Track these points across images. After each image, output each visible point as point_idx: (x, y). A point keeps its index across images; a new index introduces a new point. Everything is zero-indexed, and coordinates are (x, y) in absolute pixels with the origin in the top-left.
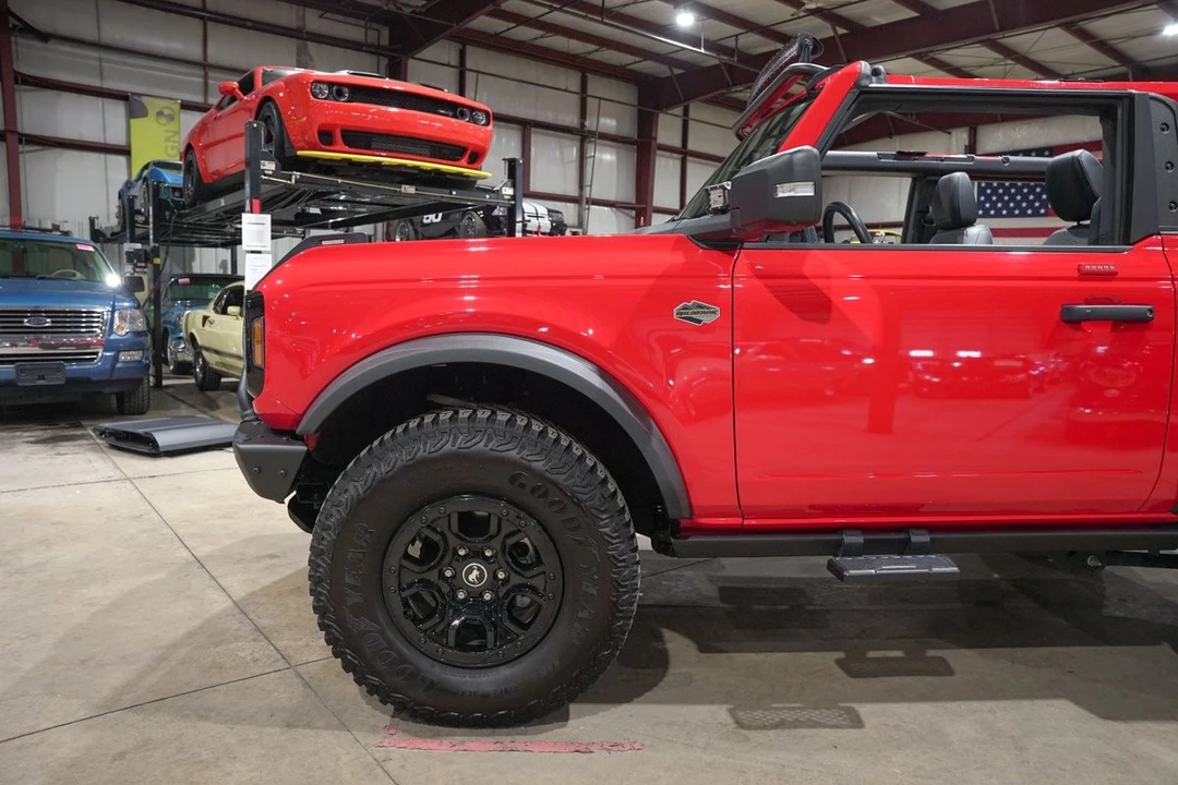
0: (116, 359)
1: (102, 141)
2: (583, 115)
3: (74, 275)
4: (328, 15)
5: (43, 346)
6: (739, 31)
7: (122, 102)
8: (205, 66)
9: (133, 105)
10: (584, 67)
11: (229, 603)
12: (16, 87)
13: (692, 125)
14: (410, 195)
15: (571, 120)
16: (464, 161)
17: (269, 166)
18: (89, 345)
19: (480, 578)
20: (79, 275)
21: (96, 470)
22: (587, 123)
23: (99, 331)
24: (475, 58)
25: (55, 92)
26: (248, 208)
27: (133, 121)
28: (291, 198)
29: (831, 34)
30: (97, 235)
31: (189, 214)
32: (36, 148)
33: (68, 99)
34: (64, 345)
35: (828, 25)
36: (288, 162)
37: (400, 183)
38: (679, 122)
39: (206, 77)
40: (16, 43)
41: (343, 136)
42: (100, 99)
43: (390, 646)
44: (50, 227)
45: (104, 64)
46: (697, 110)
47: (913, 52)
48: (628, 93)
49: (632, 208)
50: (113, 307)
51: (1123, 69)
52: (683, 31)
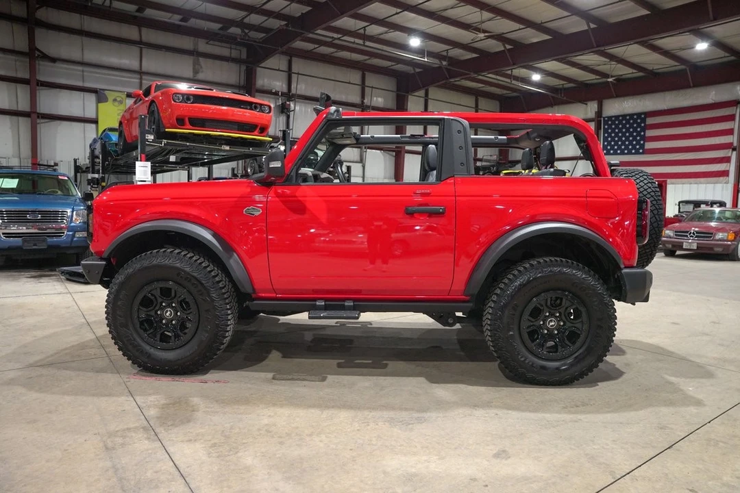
0: (73, 236)
1: (83, 116)
2: (363, 97)
3: (57, 192)
4: (211, 42)
5: (39, 229)
6: (449, 47)
7: (94, 94)
8: (141, 73)
9: (100, 96)
10: (364, 68)
11: (94, 337)
12: (38, 88)
13: (430, 102)
14: (227, 151)
15: (356, 99)
16: (256, 133)
17: (151, 137)
18: (62, 228)
19: (171, 315)
20: (59, 192)
21: (56, 289)
22: (365, 101)
23: (65, 221)
24: (298, 65)
25: (58, 90)
26: (139, 159)
27: (100, 104)
28: (165, 152)
29: (503, 49)
30: (78, 169)
31: (121, 159)
32: (46, 120)
33: (65, 94)
34: (50, 228)
35: (500, 44)
36: (160, 135)
37: (221, 145)
38: (422, 100)
39: (141, 79)
40: (39, 64)
41: (189, 120)
42: (82, 93)
43: (135, 340)
44: (53, 164)
45: (85, 73)
46: (434, 92)
47: (556, 58)
48: (390, 84)
49: (393, 151)
50: (73, 209)
51: (683, 67)
52: (415, 48)
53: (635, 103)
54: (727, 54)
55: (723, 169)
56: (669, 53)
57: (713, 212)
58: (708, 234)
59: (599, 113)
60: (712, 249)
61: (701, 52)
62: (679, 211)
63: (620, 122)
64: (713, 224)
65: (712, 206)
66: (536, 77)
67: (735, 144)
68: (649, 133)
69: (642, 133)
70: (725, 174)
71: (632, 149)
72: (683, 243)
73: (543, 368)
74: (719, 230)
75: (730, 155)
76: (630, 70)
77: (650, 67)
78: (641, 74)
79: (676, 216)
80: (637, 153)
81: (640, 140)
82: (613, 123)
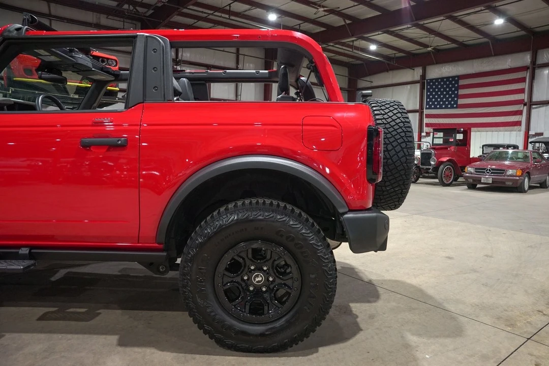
2: (238, 62)
4: (110, 17)
6: (300, 22)
15: (232, 65)
22: (239, 66)
29: (343, 23)
35: (341, 19)
51: (485, 40)
52: (272, 22)
53: (451, 69)
54: (519, 29)
55: (517, 120)
56: (475, 28)
57: (507, 153)
58: (501, 171)
59: (423, 76)
60: (504, 183)
61: (499, 27)
62: (483, 153)
63: (439, 83)
64: (507, 163)
65: (508, 149)
66: (373, 47)
67: (526, 101)
68: (462, 92)
69: (456, 92)
70: (518, 123)
71: (448, 105)
72: (481, 178)
73: (244, 333)
74: (510, 167)
75: (522, 109)
76: (445, 42)
77: (461, 40)
78: (454, 45)
79: (480, 156)
80: (452, 107)
81: (454, 97)
82: (434, 84)
